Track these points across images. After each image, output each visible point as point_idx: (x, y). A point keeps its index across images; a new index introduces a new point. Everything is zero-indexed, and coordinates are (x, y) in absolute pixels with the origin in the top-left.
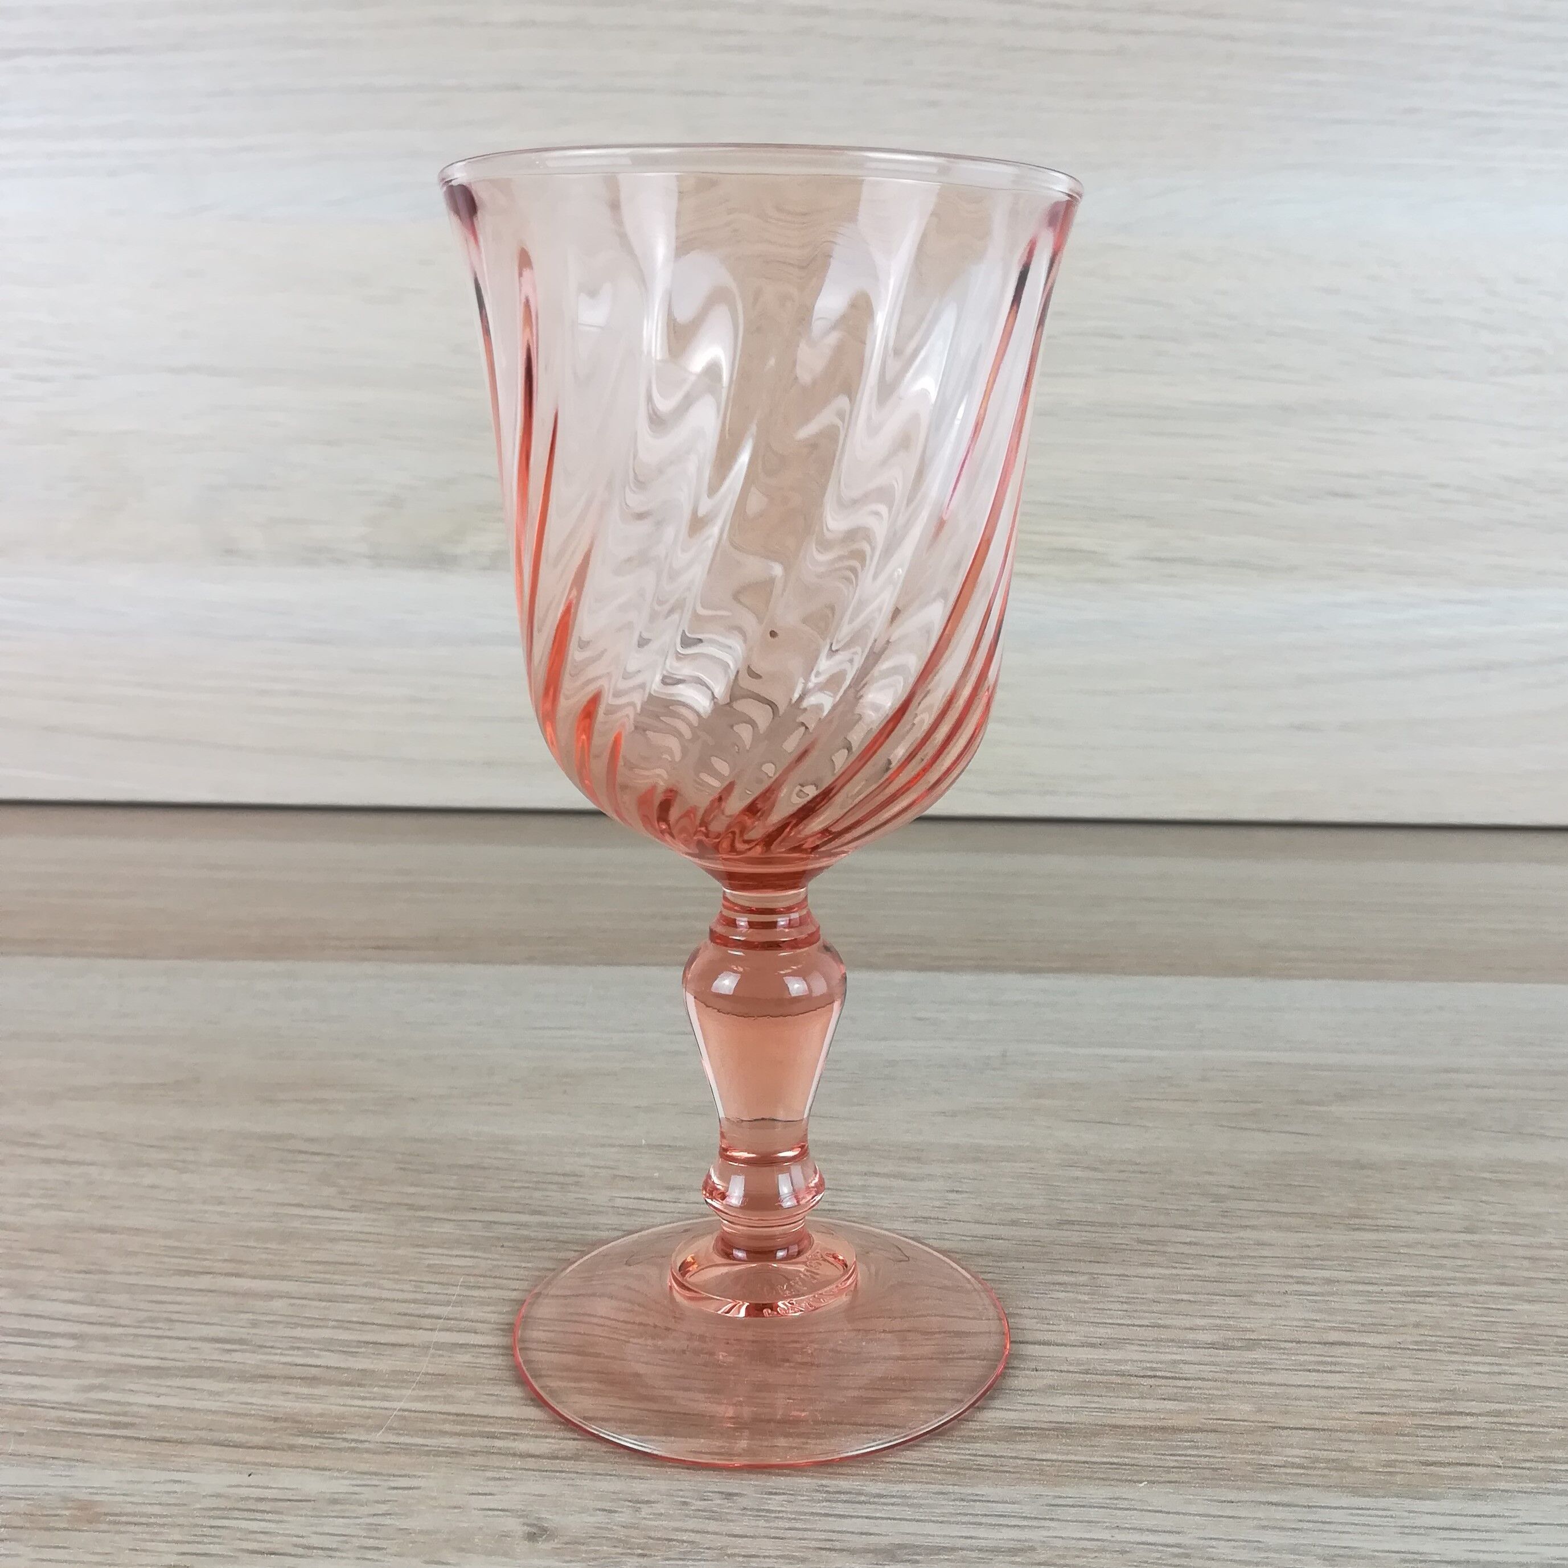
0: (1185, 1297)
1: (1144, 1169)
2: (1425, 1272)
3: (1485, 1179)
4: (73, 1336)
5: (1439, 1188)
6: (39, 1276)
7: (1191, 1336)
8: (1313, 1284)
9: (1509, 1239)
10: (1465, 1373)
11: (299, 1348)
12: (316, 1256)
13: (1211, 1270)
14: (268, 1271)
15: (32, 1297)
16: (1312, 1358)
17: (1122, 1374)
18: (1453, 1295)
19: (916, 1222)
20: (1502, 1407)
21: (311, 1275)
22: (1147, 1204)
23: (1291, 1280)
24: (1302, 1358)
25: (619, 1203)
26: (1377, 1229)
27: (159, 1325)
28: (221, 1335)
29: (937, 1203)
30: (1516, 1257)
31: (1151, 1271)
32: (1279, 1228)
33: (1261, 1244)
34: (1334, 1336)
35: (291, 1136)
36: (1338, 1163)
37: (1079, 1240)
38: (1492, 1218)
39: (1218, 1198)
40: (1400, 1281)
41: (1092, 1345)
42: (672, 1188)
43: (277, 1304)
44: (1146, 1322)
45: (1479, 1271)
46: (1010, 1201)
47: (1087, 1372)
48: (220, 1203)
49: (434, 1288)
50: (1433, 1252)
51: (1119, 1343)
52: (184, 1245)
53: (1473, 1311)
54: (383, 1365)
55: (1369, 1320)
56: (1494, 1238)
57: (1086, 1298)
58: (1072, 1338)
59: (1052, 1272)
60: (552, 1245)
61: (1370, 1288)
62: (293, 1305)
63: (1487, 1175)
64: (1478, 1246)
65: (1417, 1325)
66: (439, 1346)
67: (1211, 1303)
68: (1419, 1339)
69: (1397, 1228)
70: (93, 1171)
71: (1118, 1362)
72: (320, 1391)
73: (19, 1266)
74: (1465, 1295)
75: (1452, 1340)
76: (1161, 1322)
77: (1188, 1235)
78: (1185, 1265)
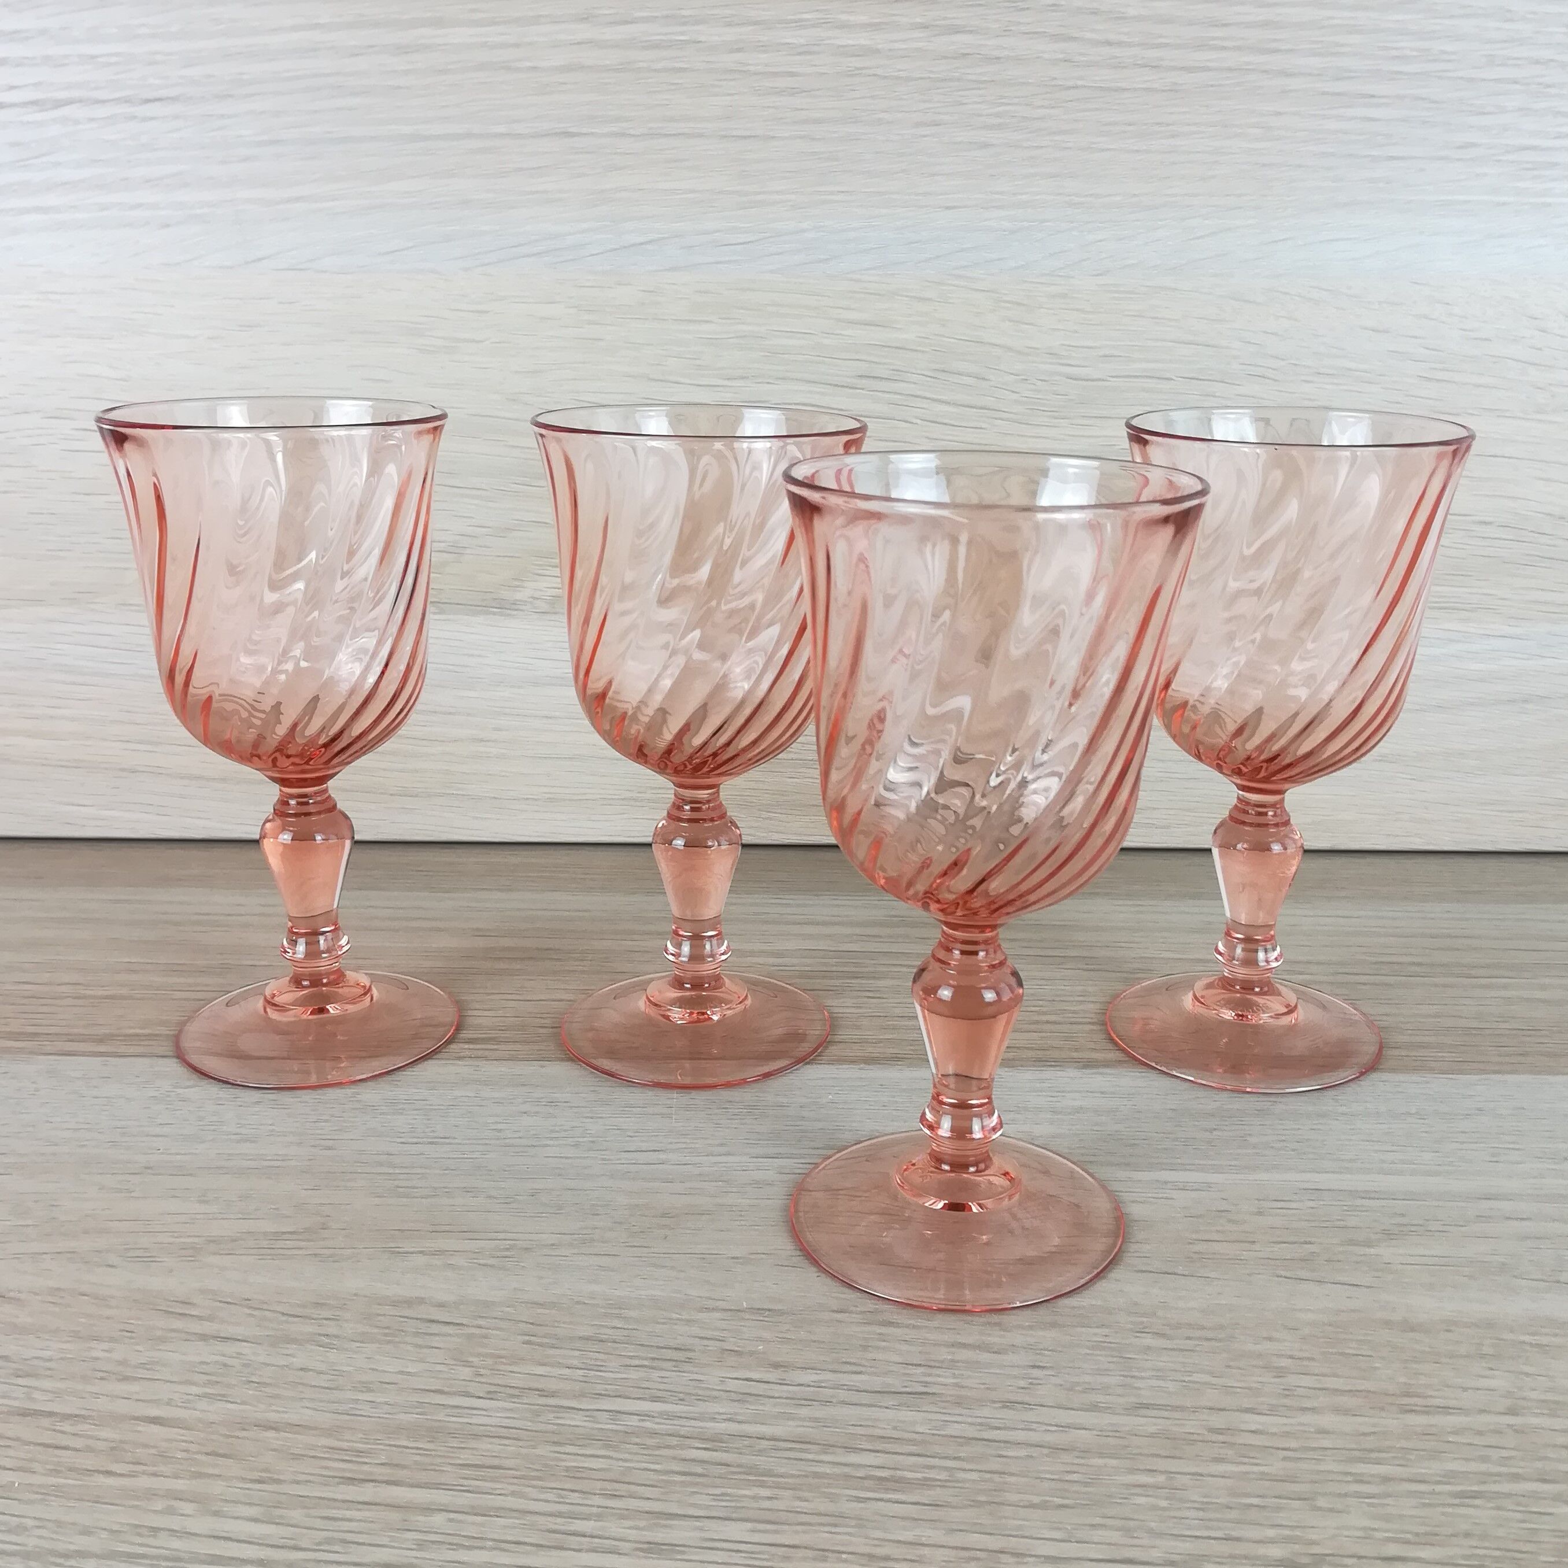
0: (1255, 1501)
1: (1210, 1334)
2: (1473, 1467)
3: (1524, 1342)
5: (1483, 1356)
6: (217, 1488)
8: (1369, 1483)
9: (1548, 1422)
12: (465, 1457)
13: (1276, 1466)
14: (423, 1477)
15: (217, 1514)
18: (1498, 1495)
19: (1004, 1407)
21: (465, 1482)
22: (1214, 1381)
23: (1350, 1478)
25: (732, 1385)
26: (1427, 1411)
27: (336, 1548)
29: (1022, 1383)
30: (1555, 1446)
31: (1221, 1468)
32: (1337, 1410)
33: (1323, 1432)
34: (1393, 1550)
35: (421, 1301)
36: (1388, 1324)
37: (1152, 1429)
38: (1534, 1395)
39: (1281, 1372)
40: (1450, 1477)
42: (776, 1366)
43: (438, 1520)
44: (1219, 1534)
45: (1522, 1464)
46: (1087, 1378)
48: (370, 1390)
49: (575, 1497)
50: (1477, 1440)
52: (345, 1445)
53: (1519, 1516)
55: (1422, 1529)
56: (1534, 1421)
57: (1164, 1503)
59: (1132, 1471)
60: (674, 1441)
61: (1422, 1487)
62: (451, 1520)
63: (1527, 1338)
64: (1518, 1431)
65: (1467, 1535)
67: (1279, 1509)
68: (1468, 1552)
69: (1446, 1410)
70: (245, 1348)
73: (200, 1475)
74: (1509, 1495)
75: (1497, 1553)
76: (1234, 1534)
77: (1254, 1421)
78: (1252, 1460)
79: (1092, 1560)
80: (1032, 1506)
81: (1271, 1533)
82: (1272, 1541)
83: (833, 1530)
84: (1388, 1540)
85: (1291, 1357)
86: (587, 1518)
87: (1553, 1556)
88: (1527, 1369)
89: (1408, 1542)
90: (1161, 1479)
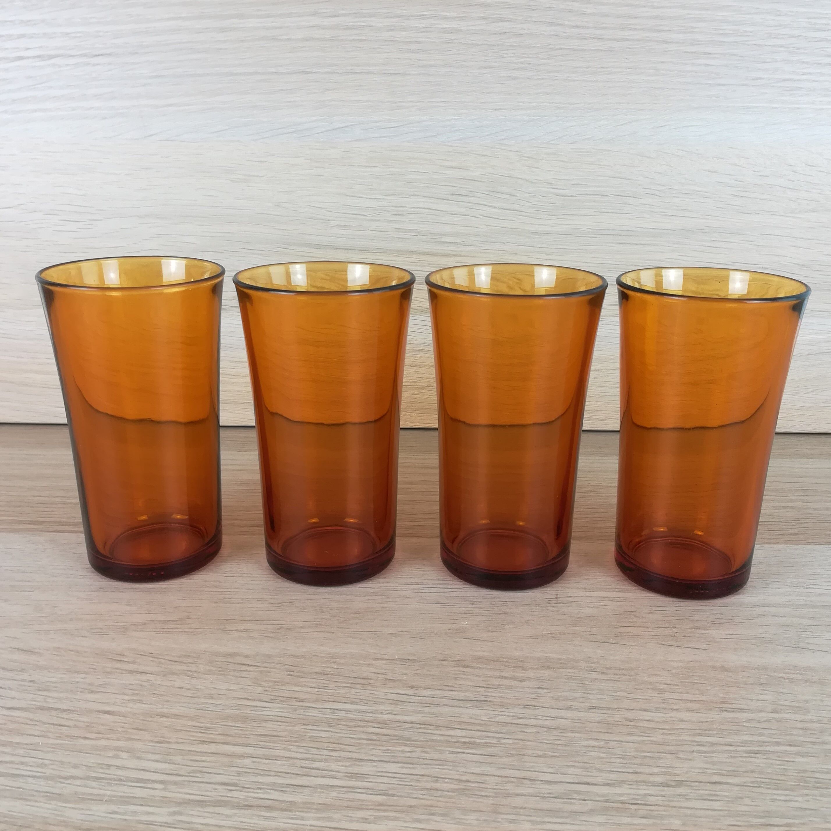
0: (648, 755)
1: (626, 673)
2: (756, 738)
3: (781, 677)
4: (161, 782)
5: (761, 684)
6: (138, 745)
7: (652, 779)
8: (703, 746)
9: (792, 716)
10: (774, 800)
11: (260, 789)
12: (260, 731)
13: (658, 737)
14: (240, 741)
15: (139, 758)
16: (707, 792)
17: (622, 802)
18: (769, 752)
19: (524, 708)
20: (791, 821)
21: (260, 743)
22: (628, 695)
23: (695, 744)
24: (702, 792)
25: (390, 696)
26: (733, 711)
27: (198, 775)
28: (227, 781)
29: (534, 696)
30: (796, 728)
31: (630, 738)
32: (688, 710)
34: (716, 778)
35: (237, 654)
36: (714, 668)
37: (598, 719)
38: (786, 703)
39: (661, 692)
40: (744, 743)
41: (608, 785)
42: (412, 687)
43: (247, 761)
45: (780, 737)
46: (565, 694)
47: (606, 801)
48: (212, 698)
49: (314, 751)
50: (758, 725)
51: (620, 783)
52: (201, 725)
53: (777, 762)
54: (298, 798)
55: (731, 769)
56: (786, 716)
57: (603, 755)
58: (599, 780)
59: (587, 739)
60: (362, 723)
61: (731, 748)
62: (254, 762)
64: (779, 721)
65: (753, 772)
66: (322, 787)
67: (660, 758)
68: (753, 780)
69: (742, 710)
70: (151, 677)
71: (621, 795)
72: (274, 814)
73: (130, 739)
74: (773, 752)
75: (767, 781)
76: (638, 770)
77: (647, 715)
78: (647, 735)
79: (568, 783)
80: (539, 756)
81: (656, 770)
82: (657, 774)
83: (441, 767)
84: (714, 774)
85: (666, 684)
86: (320, 761)
87: (795, 782)
88: (782, 690)
89: (723, 775)
90: (602, 743)
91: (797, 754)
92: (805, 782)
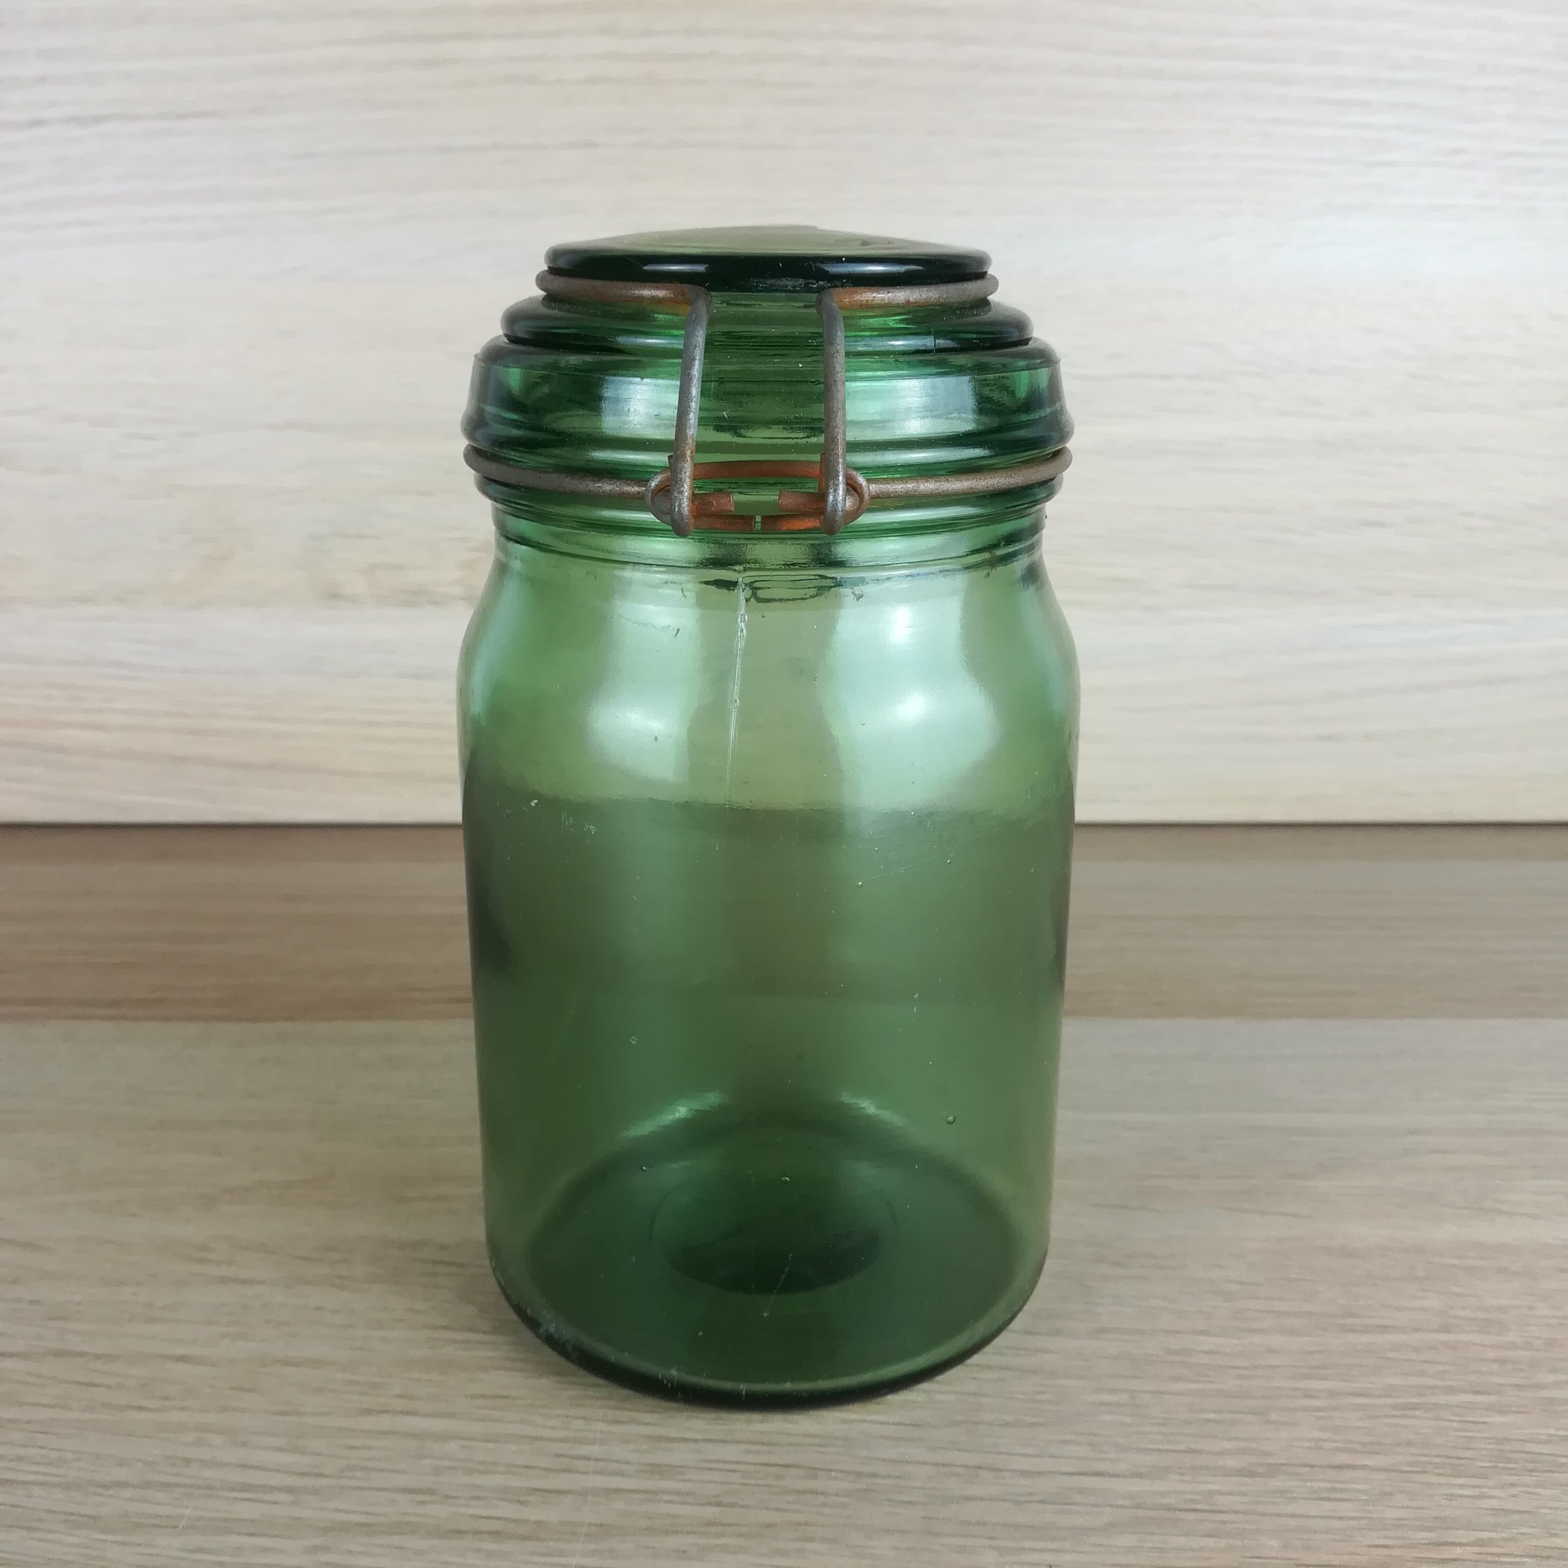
0: (1212, 1416)
1: (1162, 1263)
2: (1412, 1381)
3: (1452, 1265)
4: (289, 1490)
5: (1417, 1278)
6: (242, 1420)
7: (1220, 1461)
9: (1478, 1338)
10: (1451, 1497)
11: (479, 1498)
13: (1229, 1384)
14: (437, 1407)
15: (244, 1444)
16: (1325, 1485)
17: (1167, 1508)
18: (1437, 1406)
20: (1485, 1535)
22: (1170, 1305)
24: (1316, 1485)
26: (1366, 1330)
27: (358, 1475)
28: (412, 1484)
30: (1486, 1360)
31: (1180, 1386)
32: (1284, 1331)
33: (1272, 1351)
34: (1341, 1458)
35: (426, 1243)
36: (1327, 1250)
37: (1115, 1351)
38: (1463, 1314)
39: (1228, 1297)
40: (1391, 1390)
41: (1140, 1476)
43: (452, 1447)
44: (1182, 1447)
45: (1456, 1377)
47: (1138, 1507)
49: (579, 1424)
50: (1415, 1356)
51: (1159, 1473)
52: (362, 1378)
53: (1455, 1425)
54: (552, 1514)
55: (1368, 1439)
56: (1465, 1337)
57: (1128, 1420)
58: (1121, 1467)
59: (1097, 1390)
61: (1366, 1401)
62: (465, 1447)
63: (1455, 1262)
64: (1453, 1347)
65: (1409, 1444)
66: (595, 1492)
67: (1234, 1423)
68: (1411, 1459)
69: (1384, 1329)
70: (263, 1290)
71: (1164, 1494)
72: (507, 1546)
73: (225, 1409)
74: (1446, 1406)
75: (1438, 1460)
76: (1194, 1446)
77: (1207, 1343)
78: (1207, 1379)
79: (1064, 1474)
80: (1007, 1424)
81: (1228, 1445)
82: (1230, 1453)
83: (822, 1449)
84: (1337, 1449)
85: (1240, 1283)
86: (593, 1442)
87: (1490, 1461)
88: (1458, 1290)
89: (1356, 1452)
90: (1124, 1398)
91: (1490, 1408)
92: (1509, 1461)
